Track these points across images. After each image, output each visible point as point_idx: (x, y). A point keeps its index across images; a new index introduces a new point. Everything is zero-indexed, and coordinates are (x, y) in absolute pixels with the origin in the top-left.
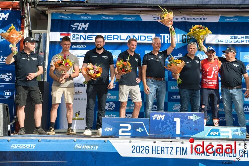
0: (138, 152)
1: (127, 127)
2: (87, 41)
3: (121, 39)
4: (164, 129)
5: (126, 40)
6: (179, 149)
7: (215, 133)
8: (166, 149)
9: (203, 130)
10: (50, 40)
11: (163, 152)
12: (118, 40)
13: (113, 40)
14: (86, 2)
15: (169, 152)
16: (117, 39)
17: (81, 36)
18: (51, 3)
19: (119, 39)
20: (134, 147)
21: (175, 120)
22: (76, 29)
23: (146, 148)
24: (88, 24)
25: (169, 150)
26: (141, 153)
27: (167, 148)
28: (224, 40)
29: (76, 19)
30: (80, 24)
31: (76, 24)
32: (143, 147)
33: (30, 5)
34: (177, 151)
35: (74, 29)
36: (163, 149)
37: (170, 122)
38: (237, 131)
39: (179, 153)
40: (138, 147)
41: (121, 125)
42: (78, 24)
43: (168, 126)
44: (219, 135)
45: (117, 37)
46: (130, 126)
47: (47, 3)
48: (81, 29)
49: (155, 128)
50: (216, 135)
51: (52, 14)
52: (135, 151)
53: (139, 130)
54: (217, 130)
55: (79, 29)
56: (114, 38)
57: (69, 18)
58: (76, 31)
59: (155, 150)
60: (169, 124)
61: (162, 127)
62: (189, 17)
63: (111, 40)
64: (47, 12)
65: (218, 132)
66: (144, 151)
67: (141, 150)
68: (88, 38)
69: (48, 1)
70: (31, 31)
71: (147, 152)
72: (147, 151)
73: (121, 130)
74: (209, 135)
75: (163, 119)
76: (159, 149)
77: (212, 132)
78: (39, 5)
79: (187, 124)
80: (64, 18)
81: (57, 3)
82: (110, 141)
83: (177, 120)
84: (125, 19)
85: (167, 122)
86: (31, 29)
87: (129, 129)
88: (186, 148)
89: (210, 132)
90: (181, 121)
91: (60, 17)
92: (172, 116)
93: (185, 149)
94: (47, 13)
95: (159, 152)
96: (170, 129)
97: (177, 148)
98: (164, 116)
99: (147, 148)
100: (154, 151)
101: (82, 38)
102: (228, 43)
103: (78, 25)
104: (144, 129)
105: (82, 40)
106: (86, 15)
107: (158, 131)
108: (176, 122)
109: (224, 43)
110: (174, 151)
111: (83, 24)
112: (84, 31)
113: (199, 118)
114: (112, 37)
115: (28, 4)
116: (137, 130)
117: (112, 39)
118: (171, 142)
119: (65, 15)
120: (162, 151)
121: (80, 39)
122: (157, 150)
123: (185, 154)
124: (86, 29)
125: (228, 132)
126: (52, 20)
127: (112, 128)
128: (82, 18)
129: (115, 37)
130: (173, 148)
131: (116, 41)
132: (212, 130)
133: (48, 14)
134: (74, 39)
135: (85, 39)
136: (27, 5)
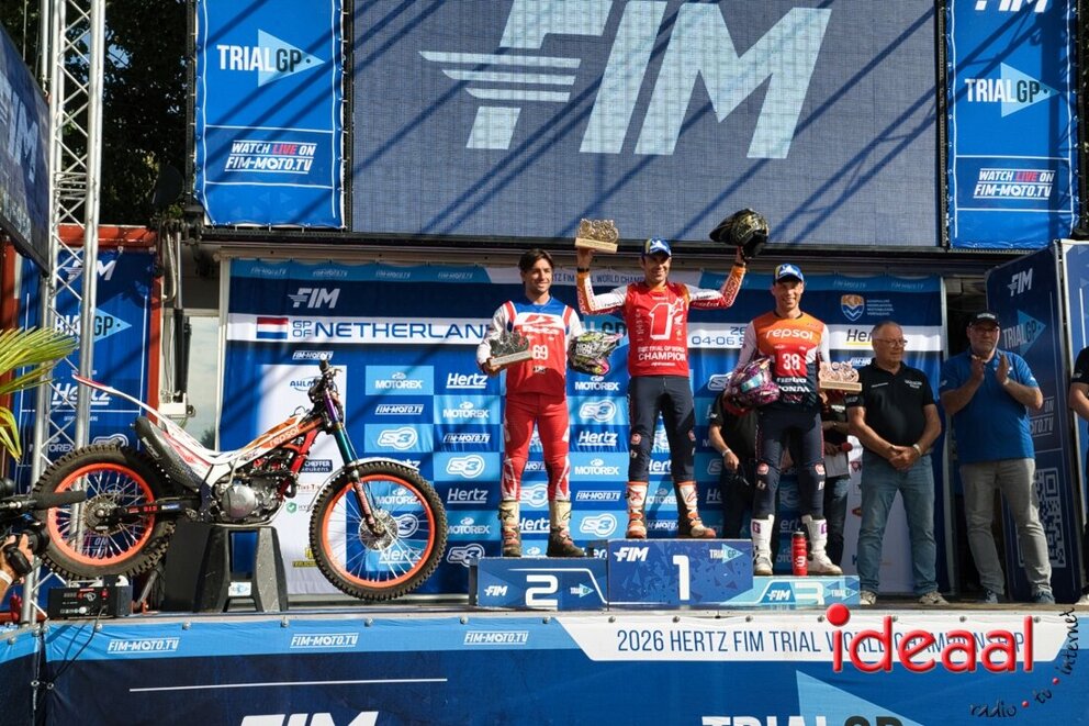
0: (635, 646)
1: (547, 585)
2: (337, 340)
3: (433, 333)
4: (646, 585)
5: (447, 336)
6: (740, 637)
7: (781, 594)
8: (706, 636)
9: (751, 587)
10: (229, 338)
11: (699, 645)
12: (424, 336)
13: (411, 336)
14: (344, 230)
15: (716, 645)
16: (422, 333)
17: (317, 324)
18: (243, 232)
19: (426, 333)
20: (622, 634)
21: (675, 562)
22: (304, 305)
23: (655, 636)
24: (336, 292)
25: (717, 639)
26: (644, 649)
27: (710, 633)
28: (713, 337)
29: (301, 278)
30: (316, 291)
31: (302, 291)
32: (646, 635)
33: (183, 238)
34: (736, 642)
35: (296, 305)
36: (699, 638)
37: (663, 567)
38: (837, 586)
39: (741, 646)
40: (634, 635)
41: (530, 579)
42: (308, 291)
43: (659, 579)
44: (792, 599)
45: (421, 328)
46: (554, 581)
47: (230, 232)
48: (318, 305)
49: (624, 586)
50: (783, 600)
51: (234, 262)
52: (626, 645)
53: (580, 591)
54: (786, 587)
55: (310, 305)
56: (412, 332)
57: (282, 273)
58: (304, 310)
59: (679, 640)
60: (659, 571)
61: (642, 580)
62: (620, 274)
63: (405, 336)
64: (216, 258)
65: (788, 592)
66: (650, 645)
67: (642, 640)
68: (338, 330)
69: (234, 228)
70: (182, 311)
71: (659, 646)
72: (658, 643)
73: (530, 592)
74: (766, 599)
75: (643, 559)
76: (688, 636)
77: (773, 592)
78: (207, 238)
79: (707, 570)
80: (268, 273)
81: (261, 233)
82: (558, 618)
83: (682, 561)
84: (444, 276)
85: (653, 567)
86: (180, 307)
87: (554, 588)
88: (760, 634)
89: (769, 591)
90: (692, 565)
91: (256, 271)
92: (666, 550)
93: (756, 636)
94: (216, 260)
95: (691, 645)
96: (664, 587)
97: (735, 633)
98: (646, 550)
99: (658, 635)
100: (676, 644)
101: (321, 331)
102: (726, 346)
103: (309, 295)
104: (594, 587)
105: (321, 338)
106: (330, 265)
107: (631, 592)
108: (677, 567)
109: (714, 345)
110: (729, 642)
111: (324, 291)
112: (325, 310)
113: (738, 554)
114: (408, 327)
115: (179, 235)
116: (574, 591)
117: (408, 333)
118: (718, 617)
119: (271, 265)
120: (696, 642)
121: (317, 335)
122: (685, 641)
123: (757, 649)
124: (332, 305)
125: (815, 591)
126: (234, 282)
127: (506, 588)
128: (319, 274)
129: (415, 328)
130: (725, 633)
131: (417, 339)
132: (775, 586)
133: (219, 263)
134: (297, 333)
135: (331, 335)
136: (174, 237)
